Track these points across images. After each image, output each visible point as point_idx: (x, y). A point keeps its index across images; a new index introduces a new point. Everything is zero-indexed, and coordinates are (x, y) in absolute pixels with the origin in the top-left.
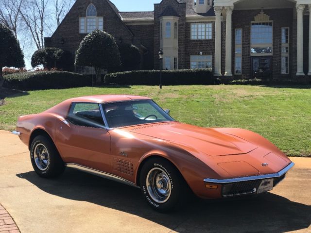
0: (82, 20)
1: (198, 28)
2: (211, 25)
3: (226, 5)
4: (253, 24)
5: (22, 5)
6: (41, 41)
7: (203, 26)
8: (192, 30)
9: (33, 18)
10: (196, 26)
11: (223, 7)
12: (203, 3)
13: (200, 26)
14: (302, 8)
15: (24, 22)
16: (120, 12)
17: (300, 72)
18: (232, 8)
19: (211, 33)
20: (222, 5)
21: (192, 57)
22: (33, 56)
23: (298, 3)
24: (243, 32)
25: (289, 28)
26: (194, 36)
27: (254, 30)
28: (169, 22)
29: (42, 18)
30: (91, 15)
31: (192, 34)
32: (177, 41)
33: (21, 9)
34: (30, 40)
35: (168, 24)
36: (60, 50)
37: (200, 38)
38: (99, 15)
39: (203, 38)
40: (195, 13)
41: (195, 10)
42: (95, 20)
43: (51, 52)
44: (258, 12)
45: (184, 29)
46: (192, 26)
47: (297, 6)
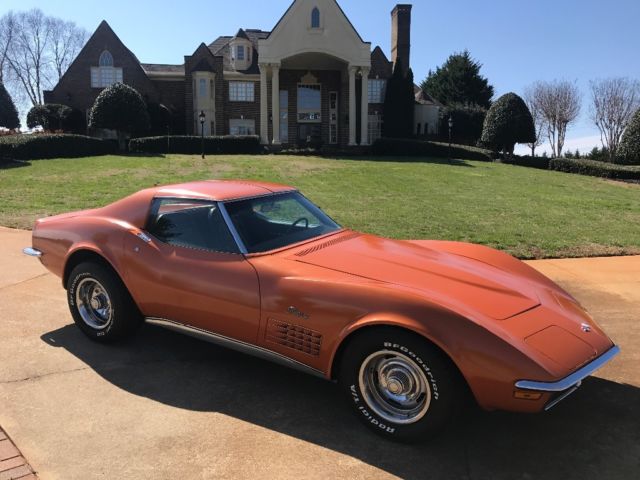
0: (94, 71)
1: (237, 88)
2: (252, 85)
3: (272, 61)
4: (300, 86)
5: (9, 48)
6: (37, 96)
7: (244, 85)
8: (231, 90)
9: (24, 65)
10: (235, 85)
11: (269, 64)
12: (242, 59)
13: (240, 85)
14: (354, 70)
15: (13, 71)
16: (143, 64)
17: (352, 141)
18: (279, 65)
19: (253, 94)
20: (268, 61)
21: (231, 121)
22: (29, 114)
23: (350, 65)
24: (289, 94)
25: (337, 93)
26: (233, 97)
27: (301, 92)
28: (204, 79)
29: (38, 67)
30: (106, 65)
31: (231, 94)
32: (213, 102)
33: (8, 53)
34: (22, 94)
35: (203, 81)
36: (67, 108)
37: (240, 99)
38: (116, 65)
39: (244, 99)
40: (233, 70)
41: (233, 66)
42: (111, 71)
43: (54, 110)
44: (306, 72)
45: (221, 87)
46: (231, 85)
47: (349, 68)
